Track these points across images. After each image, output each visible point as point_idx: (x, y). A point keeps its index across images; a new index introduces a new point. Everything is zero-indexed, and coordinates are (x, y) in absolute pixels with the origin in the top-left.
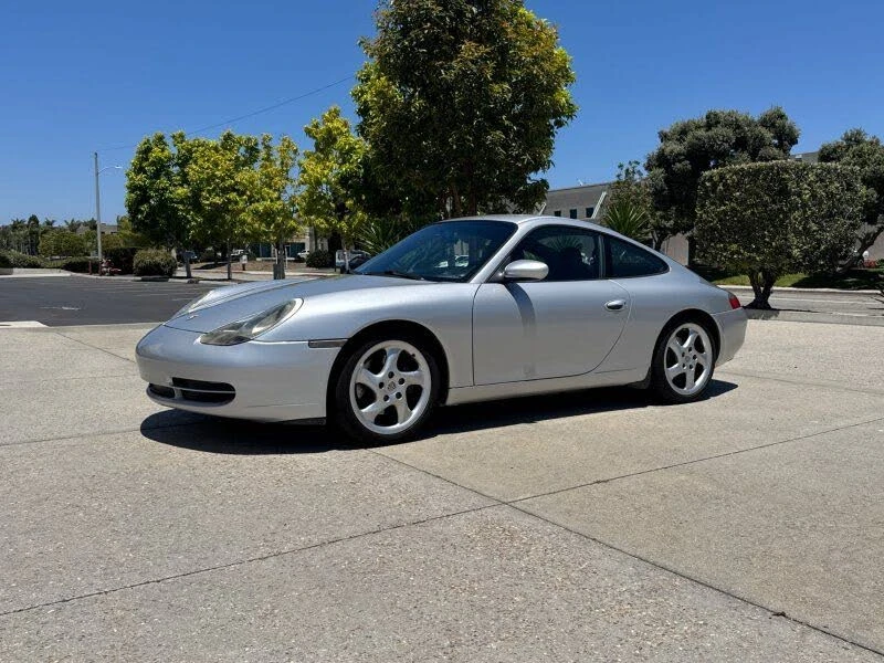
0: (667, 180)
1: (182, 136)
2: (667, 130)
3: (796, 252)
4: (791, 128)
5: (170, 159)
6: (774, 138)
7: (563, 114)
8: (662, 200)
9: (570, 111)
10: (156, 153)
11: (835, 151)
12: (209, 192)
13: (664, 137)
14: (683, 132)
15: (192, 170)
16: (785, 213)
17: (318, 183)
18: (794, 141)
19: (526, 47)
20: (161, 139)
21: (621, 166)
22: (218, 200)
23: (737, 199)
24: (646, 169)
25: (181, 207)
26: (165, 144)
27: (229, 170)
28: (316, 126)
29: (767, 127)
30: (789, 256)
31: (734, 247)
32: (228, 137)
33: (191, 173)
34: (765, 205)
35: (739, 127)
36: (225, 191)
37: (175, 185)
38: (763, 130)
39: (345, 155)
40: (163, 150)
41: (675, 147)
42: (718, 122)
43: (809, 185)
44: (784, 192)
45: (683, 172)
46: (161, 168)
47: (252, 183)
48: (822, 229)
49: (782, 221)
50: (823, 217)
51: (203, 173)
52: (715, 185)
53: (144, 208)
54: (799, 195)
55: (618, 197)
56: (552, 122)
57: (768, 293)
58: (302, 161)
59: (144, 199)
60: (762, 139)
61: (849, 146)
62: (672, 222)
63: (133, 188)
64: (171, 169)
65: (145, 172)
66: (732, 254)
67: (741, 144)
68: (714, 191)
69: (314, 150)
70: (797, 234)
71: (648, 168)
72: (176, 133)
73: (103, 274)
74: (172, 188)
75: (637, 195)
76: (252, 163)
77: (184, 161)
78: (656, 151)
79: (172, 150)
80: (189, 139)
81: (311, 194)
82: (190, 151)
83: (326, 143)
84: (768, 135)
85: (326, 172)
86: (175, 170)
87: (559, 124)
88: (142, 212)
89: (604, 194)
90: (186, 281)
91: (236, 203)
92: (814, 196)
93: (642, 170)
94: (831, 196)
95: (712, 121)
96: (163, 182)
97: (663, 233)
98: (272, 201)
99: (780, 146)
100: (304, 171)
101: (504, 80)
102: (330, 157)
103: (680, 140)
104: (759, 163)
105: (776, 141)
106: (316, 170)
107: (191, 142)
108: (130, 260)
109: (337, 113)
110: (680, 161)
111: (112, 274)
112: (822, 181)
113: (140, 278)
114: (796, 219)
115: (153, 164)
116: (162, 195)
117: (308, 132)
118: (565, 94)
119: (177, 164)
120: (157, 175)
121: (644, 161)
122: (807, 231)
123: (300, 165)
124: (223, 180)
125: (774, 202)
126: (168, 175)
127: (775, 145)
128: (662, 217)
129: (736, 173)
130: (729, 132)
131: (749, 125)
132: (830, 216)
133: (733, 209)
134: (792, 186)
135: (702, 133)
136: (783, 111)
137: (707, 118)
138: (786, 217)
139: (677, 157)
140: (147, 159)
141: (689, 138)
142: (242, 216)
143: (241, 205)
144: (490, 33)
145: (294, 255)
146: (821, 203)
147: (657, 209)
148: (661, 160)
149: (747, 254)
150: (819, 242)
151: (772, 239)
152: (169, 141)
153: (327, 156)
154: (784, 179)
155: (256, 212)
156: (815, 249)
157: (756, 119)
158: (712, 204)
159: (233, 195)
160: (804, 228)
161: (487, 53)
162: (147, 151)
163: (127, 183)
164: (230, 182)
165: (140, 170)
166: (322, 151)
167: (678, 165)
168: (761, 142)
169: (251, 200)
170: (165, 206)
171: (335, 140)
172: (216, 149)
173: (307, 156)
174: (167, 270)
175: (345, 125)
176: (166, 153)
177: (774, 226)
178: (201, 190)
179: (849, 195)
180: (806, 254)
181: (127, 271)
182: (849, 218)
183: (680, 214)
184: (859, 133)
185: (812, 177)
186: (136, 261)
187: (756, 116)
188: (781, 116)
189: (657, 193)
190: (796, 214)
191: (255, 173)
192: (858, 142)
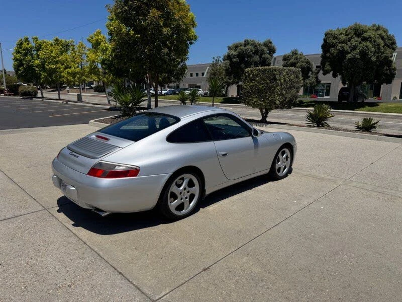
0: (230, 65)
1: (36, 38)
2: (230, 45)
3: (278, 102)
4: (273, 47)
5: (31, 48)
6: (268, 50)
7: (193, 39)
8: (228, 73)
9: (195, 38)
10: (25, 45)
11: (288, 57)
12: (49, 63)
13: (230, 48)
14: (237, 47)
15: (41, 53)
16: (274, 87)
17: (94, 62)
18: (274, 52)
19: (177, 12)
20: (27, 39)
21: (214, 58)
22: (53, 67)
23: (257, 81)
24: (223, 60)
25: (37, 69)
26: (29, 41)
27: (58, 54)
28: (92, 38)
29: (265, 46)
30: (275, 104)
31: (255, 99)
32: (56, 40)
33: (41, 54)
34: (267, 84)
35: (256, 46)
36: (57, 62)
37: (34, 59)
38: (264, 48)
39: (104, 51)
40: (28, 44)
41: (234, 53)
42: (248, 44)
43: (283, 76)
44: (275, 79)
45: (236, 62)
46: (28, 51)
47: (67, 60)
48: (287, 93)
49: (273, 90)
50: (288, 88)
51: (46, 55)
52: (249, 75)
53: (21, 68)
54: (280, 80)
55: (212, 70)
56: (188, 42)
57: (266, 116)
58: (86, 52)
59: (21, 64)
60: (263, 51)
61: (293, 55)
62: (232, 80)
63: (16, 60)
64: (32, 52)
65: (21, 53)
66: (255, 102)
67: (256, 52)
68: (249, 77)
69: (92, 48)
70: (278, 95)
71: (224, 60)
72: (34, 37)
73: (5, 95)
74: (33, 60)
75: (220, 70)
76: (67, 51)
77: (38, 49)
78: (227, 54)
79: (32, 44)
80: (40, 40)
81: (91, 66)
82: (40, 45)
83: (96, 45)
84: (266, 49)
85: (97, 57)
86: (34, 52)
87: (191, 43)
88: (20, 70)
89: (208, 67)
90: (41, 99)
91: (60, 68)
92: (285, 81)
93: (222, 60)
94: (291, 80)
95: (246, 43)
96: (29, 58)
97: (229, 84)
98: (75, 68)
99: (269, 54)
100: (87, 57)
101: (168, 26)
102: (98, 51)
103: (235, 50)
104: (266, 67)
105: (268, 52)
106: (92, 56)
107: (40, 41)
108: (17, 90)
109: (100, 33)
110: (235, 58)
111: (10, 95)
112: (288, 75)
113: (21, 97)
114: (278, 90)
115: (24, 50)
116: (29, 63)
117: (88, 40)
118: (193, 31)
119: (35, 50)
120: (26, 55)
121: (222, 57)
122: (282, 94)
123: (86, 54)
124: (55, 58)
125: (271, 83)
126: (31, 54)
127: (268, 53)
128: (228, 78)
129: (257, 70)
130: (252, 48)
131: (259, 45)
132: (290, 88)
133: (256, 85)
134: (277, 77)
135: (243, 48)
136: (271, 41)
137: (245, 41)
138: (275, 89)
139: (234, 57)
140: (21, 48)
141: (238, 49)
142: (63, 74)
143: (62, 70)
144: (162, 6)
145: (89, 86)
146: (287, 83)
147: (227, 76)
148: (228, 57)
149: (260, 102)
150: (286, 98)
151: (269, 97)
152: (31, 40)
153: (97, 51)
154: (275, 74)
155: (68, 73)
156: (284, 100)
157: (262, 43)
158: (248, 82)
159: (59, 65)
160: (281, 93)
161: (161, 15)
162: (21, 44)
163: (13, 57)
164: (57, 59)
165: (18, 52)
166: (95, 48)
167: (234, 60)
168: (263, 52)
169: (66, 68)
170: (30, 68)
171: (100, 44)
172: (51, 45)
173: (89, 50)
174: (34, 94)
175: (104, 38)
176: (29, 45)
177: (270, 92)
178: (45, 62)
179: (297, 80)
180: (281, 103)
181: (16, 94)
182: (297, 89)
183: (235, 77)
184: (296, 50)
185: (285, 74)
186: (20, 90)
187: (262, 42)
188: (271, 43)
189: (227, 70)
190: (278, 88)
191: (68, 55)
192: (296, 54)
